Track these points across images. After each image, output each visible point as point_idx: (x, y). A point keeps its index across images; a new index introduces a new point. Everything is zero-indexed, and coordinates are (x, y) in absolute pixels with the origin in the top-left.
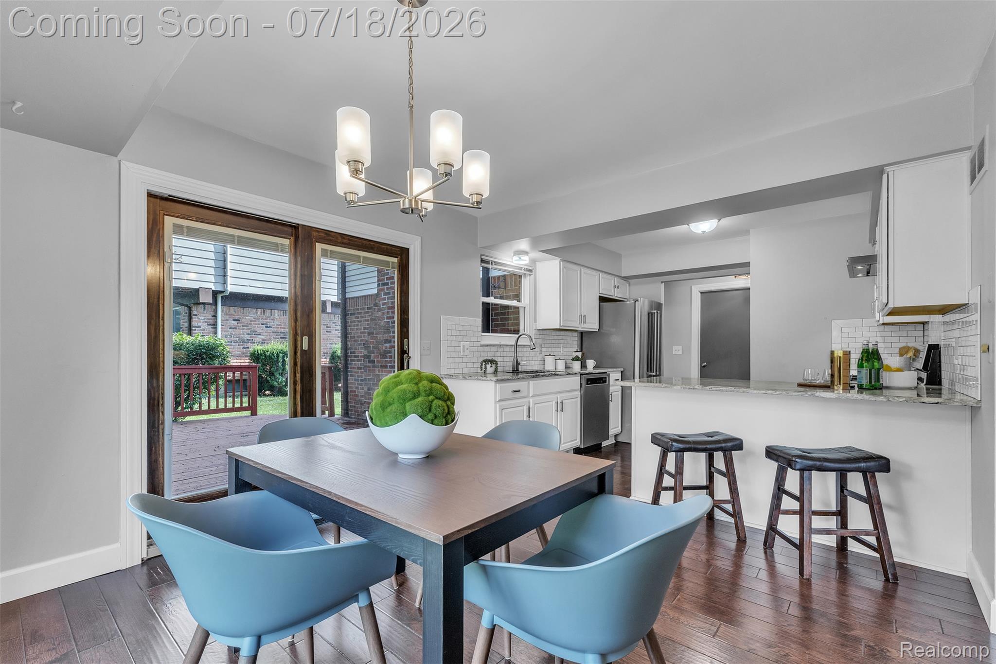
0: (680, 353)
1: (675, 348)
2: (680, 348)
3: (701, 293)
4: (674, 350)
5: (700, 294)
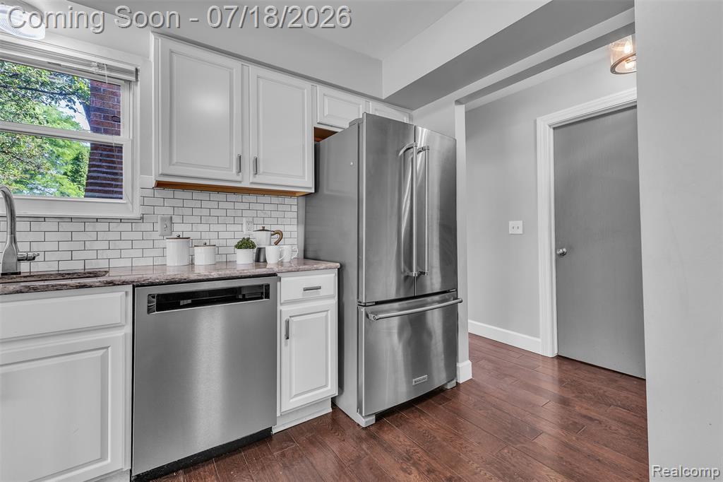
0: (520, 231)
1: (511, 224)
2: (520, 223)
3: (554, 128)
4: (510, 228)
5: (552, 130)
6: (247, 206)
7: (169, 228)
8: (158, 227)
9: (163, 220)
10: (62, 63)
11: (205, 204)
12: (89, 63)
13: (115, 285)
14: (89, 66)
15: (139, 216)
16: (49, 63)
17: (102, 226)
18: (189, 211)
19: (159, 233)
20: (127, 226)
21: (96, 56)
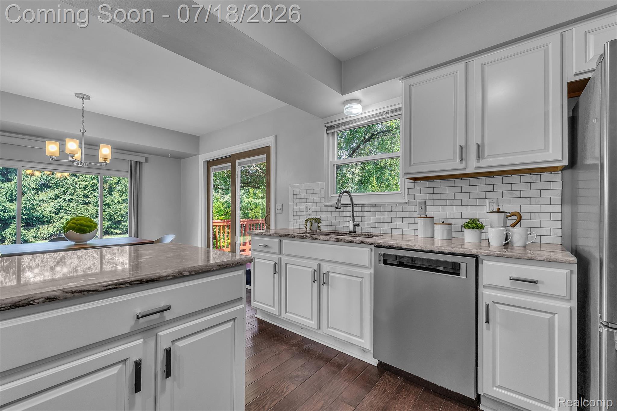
6: (490, 188)
7: (423, 210)
8: (417, 209)
9: (420, 203)
10: (372, 120)
11: (450, 190)
12: (382, 113)
13: (365, 244)
14: (383, 115)
15: (406, 201)
16: (368, 122)
17: (388, 209)
18: (437, 196)
19: (417, 213)
20: (399, 209)
21: (385, 108)
